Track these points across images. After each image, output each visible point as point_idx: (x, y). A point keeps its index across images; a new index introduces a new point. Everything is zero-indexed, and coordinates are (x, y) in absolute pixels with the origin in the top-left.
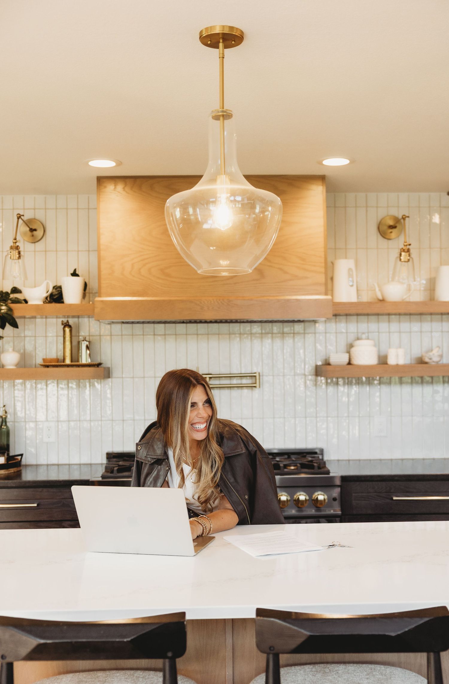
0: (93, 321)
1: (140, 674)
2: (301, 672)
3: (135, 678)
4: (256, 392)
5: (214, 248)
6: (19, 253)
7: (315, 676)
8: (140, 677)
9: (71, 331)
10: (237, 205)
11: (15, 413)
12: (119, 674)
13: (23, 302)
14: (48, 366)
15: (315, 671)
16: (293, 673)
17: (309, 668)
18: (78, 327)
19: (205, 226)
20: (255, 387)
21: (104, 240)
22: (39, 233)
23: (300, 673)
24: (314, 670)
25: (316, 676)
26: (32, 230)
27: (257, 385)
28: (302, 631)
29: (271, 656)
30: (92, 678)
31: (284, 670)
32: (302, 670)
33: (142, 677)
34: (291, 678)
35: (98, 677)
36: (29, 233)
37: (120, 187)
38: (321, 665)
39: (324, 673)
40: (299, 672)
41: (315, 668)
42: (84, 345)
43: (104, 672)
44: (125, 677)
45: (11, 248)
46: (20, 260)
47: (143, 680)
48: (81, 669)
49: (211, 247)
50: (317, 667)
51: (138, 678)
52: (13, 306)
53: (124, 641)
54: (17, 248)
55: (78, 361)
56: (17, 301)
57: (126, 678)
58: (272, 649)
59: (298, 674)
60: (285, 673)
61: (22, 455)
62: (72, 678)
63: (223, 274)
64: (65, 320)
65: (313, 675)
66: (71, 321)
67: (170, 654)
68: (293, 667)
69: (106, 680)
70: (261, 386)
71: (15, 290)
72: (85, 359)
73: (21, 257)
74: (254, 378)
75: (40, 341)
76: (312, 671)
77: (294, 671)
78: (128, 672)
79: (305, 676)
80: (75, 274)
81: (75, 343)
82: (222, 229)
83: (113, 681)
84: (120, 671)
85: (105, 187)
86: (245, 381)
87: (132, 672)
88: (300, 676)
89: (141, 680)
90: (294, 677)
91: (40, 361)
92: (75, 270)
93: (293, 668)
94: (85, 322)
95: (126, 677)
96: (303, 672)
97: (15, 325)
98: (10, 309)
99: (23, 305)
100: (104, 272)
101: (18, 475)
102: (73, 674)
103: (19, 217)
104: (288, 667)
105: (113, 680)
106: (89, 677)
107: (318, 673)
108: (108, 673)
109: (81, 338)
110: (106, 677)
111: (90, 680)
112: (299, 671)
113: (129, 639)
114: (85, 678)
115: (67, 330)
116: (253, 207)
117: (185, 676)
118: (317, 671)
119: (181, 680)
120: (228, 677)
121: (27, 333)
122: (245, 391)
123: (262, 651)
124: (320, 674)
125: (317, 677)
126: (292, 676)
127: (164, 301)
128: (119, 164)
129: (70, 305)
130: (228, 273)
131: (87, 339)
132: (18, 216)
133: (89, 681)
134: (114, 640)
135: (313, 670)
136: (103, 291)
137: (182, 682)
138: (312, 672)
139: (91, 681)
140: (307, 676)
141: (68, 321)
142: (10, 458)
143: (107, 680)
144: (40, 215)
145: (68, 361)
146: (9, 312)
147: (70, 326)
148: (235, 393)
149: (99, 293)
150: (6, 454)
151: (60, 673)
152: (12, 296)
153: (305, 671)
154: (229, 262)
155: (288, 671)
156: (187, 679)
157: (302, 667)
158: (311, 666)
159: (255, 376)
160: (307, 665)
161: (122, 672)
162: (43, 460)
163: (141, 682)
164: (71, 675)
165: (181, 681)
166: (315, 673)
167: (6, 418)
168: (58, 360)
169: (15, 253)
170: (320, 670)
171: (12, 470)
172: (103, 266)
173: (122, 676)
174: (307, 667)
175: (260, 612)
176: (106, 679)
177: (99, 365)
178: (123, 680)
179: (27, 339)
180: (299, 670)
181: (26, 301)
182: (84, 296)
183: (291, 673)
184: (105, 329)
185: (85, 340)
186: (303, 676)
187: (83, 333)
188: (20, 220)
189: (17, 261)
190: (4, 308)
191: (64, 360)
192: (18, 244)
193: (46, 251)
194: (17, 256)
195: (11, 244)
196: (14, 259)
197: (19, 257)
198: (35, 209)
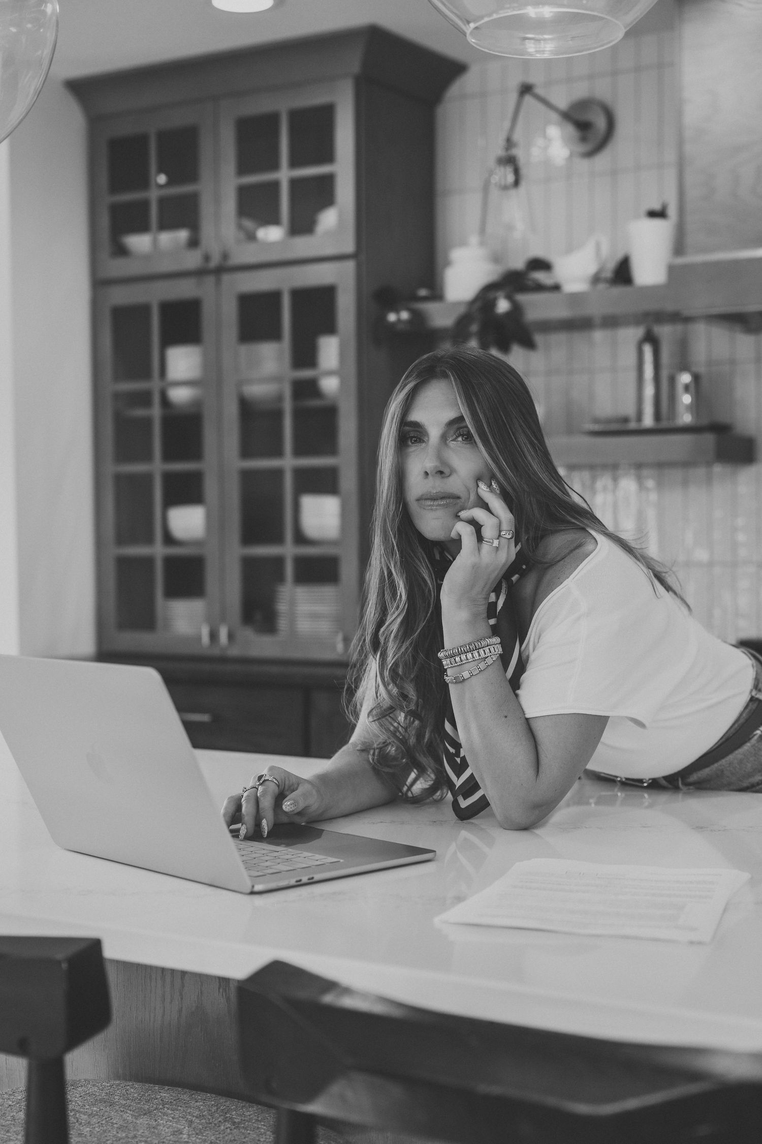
6: (517, 172)
9: (656, 351)
13: (553, 289)
22: (600, 123)
26: (583, 125)
36: (576, 135)
45: (499, 160)
52: (526, 298)
54: (512, 160)
55: (671, 420)
56: (539, 288)
64: (643, 328)
71: (537, 264)
72: (683, 415)
73: (523, 183)
75: (600, 381)
80: (658, 214)
81: (664, 381)
97: (528, 342)
98: (517, 307)
99: (550, 296)
103: (526, 90)
115: (648, 350)
129: (647, 289)
132: (524, 88)
136: (690, 239)
141: (649, 330)
144: (602, 90)
145: (648, 421)
146: (515, 314)
147: (654, 341)
149: (680, 250)
152: (530, 277)
168: (627, 419)
169: (507, 172)
179: (576, 378)
181: (556, 288)
188: (529, 98)
189: (513, 192)
190: (503, 306)
191: (639, 416)
192: (516, 152)
193: (614, 173)
194: (511, 178)
195: (500, 152)
196: (505, 188)
197: (517, 183)
198: (591, 77)
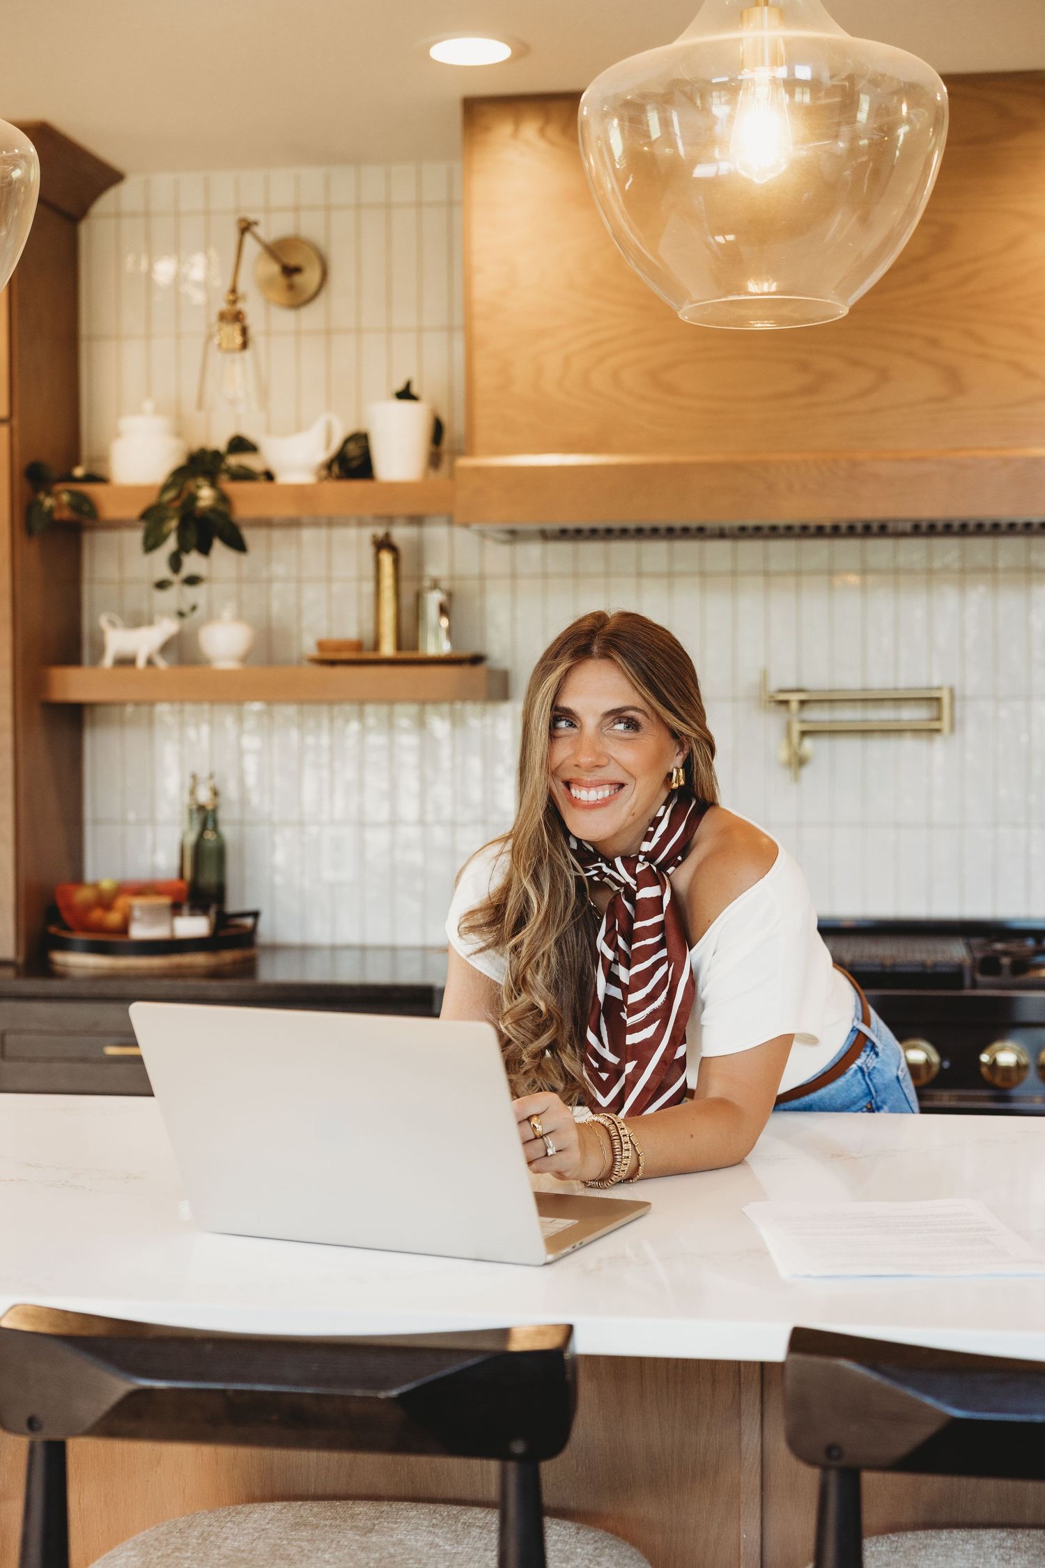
0: (464, 537)
1: (477, 1516)
2: (968, 1547)
3: (460, 1525)
4: (938, 749)
5: (731, 237)
6: (244, 331)
7: (1008, 1561)
8: (474, 1525)
9: (396, 562)
10: (798, 97)
11: (244, 801)
12: (415, 1513)
13: (263, 477)
14: (333, 663)
15: (1011, 1548)
16: (941, 1546)
17: (994, 1538)
18: (419, 550)
19: (700, 171)
20: (938, 731)
21: (485, 286)
22: (309, 278)
23: (963, 1551)
24: (1009, 1543)
25: (1012, 1561)
26: (290, 271)
27: (945, 724)
28: (929, 1401)
29: (833, 1477)
30: (335, 1518)
31: (914, 1537)
32: (970, 1542)
33: (481, 1524)
34: (931, 1560)
35: (352, 1516)
36: (281, 281)
37: (530, 129)
38: (1033, 1532)
39: (1038, 1556)
40: (960, 1547)
41: (1015, 1540)
42: (433, 600)
43: (375, 1503)
44: (431, 1521)
45: (222, 317)
46: (248, 354)
47: (481, 1533)
48: (312, 1490)
49: (719, 235)
50: (1019, 1536)
51: (468, 1526)
52: (232, 488)
53: (377, 1398)
54: (238, 317)
55: (415, 647)
56: (245, 475)
57: (433, 1526)
58: (835, 1453)
59: (956, 1552)
60: (917, 1545)
61: (255, 915)
62: (280, 1512)
63: (756, 325)
64: (380, 532)
65: (1003, 1559)
66: (400, 534)
67: (518, 1447)
68: (944, 1531)
69: (374, 1525)
70: (957, 727)
71: (240, 445)
72: (436, 644)
73: (251, 345)
74: (935, 704)
75: (311, 594)
76: (1003, 1548)
77: (943, 1543)
78: (443, 1509)
79: (978, 1561)
80: (405, 394)
81: (408, 600)
82: (757, 181)
83: (392, 1529)
84: (420, 1505)
85: (487, 129)
86: (910, 714)
87: (455, 1510)
88: (962, 1559)
89: (475, 1532)
90: (940, 1558)
91: (309, 646)
92: (408, 385)
93: (945, 1534)
94: (437, 533)
95: (434, 1521)
96: (972, 1546)
97: (237, 544)
98: (223, 498)
99: (260, 487)
100: (484, 382)
101: (248, 968)
102: (285, 1503)
103: (246, 227)
104: (930, 1531)
105: (396, 1526)
106: (329, 1514)
107: (1019, 1554)
108: (385, 1506)
109: (427, 583)
110: (377, 1519)
111: (328, 1522)
112: (961, 1542)
113: (394, 1393)
114: (315, 1516)
115: (386, 558)
116: (848, 103)
117: (617, 1534)
118: (1018, 1549)
119: (596, 1542)
120: (744, 1548)
121: (279, 569)
122: (909, 745)
123: (811, 1462)
124: (1026, 1557)
125: (1014, 1564)
126: (937, 1556)
127: (656, 467)
128: (521, 51)
129: (392, 487)
130: (772, 322)
131: (445, 584)
132: (244, 225)
133: (326, 1526)
134: (347, 1392)
135: (1005, 1545)
136: (481, 437)
137: (596, 1549)
138: (1002, 1550)
139: (331, 1525)
140: (982, 1560)
141: (387, 535)
142: (223, 921)
143: (377, 1527)
144: (311, 228)
145: (387, 649)
146: (221, 507)
147: (393, 549)
148: (878, 748)
149: (467, 449)
150: (213, 911)
151: (252, 1499)
152: (233, 461)
153: (979, 1546)
154: (775, 284)
155: (925, 1542)
156: (616, 1542)
157: (974, 1532)
158: (1001, 1534)
159: (938, 700)
160: (991, 1530)
161: (426, 1508)
162: (319, 933)
163: (474, 1538)
164: (278, 1506)
165: (595, 1545)
166: (1012, 1552)
167: (214, 811)
168: (359, 646)
169: (234, 332)
170: (1028, 1545)
171: (228, 956)
172: (480, 365)
173: (425, 1519)
174: (989, 1537)
175: (803, 1340)
176: (376, 1522)
177: (477, 660)
178: (424, 1528)
179: (277, 587)
180: (963, 1541)
181: (269, 476)
182: (435, 460)
183: (934, 1546)
184: (498, 556)
185: (435, 585)
186: (968, 1559)
187: (436, 568)
188: (248, 238)
189: (238, 356)
190: (206, 495)
191: (376, 645)
192: (240, 306)
193: (328, 332)
194: (238, 340)
195: (223, 306)
196: (229, 351)
197: (244, 345)
198: (297, 209)
